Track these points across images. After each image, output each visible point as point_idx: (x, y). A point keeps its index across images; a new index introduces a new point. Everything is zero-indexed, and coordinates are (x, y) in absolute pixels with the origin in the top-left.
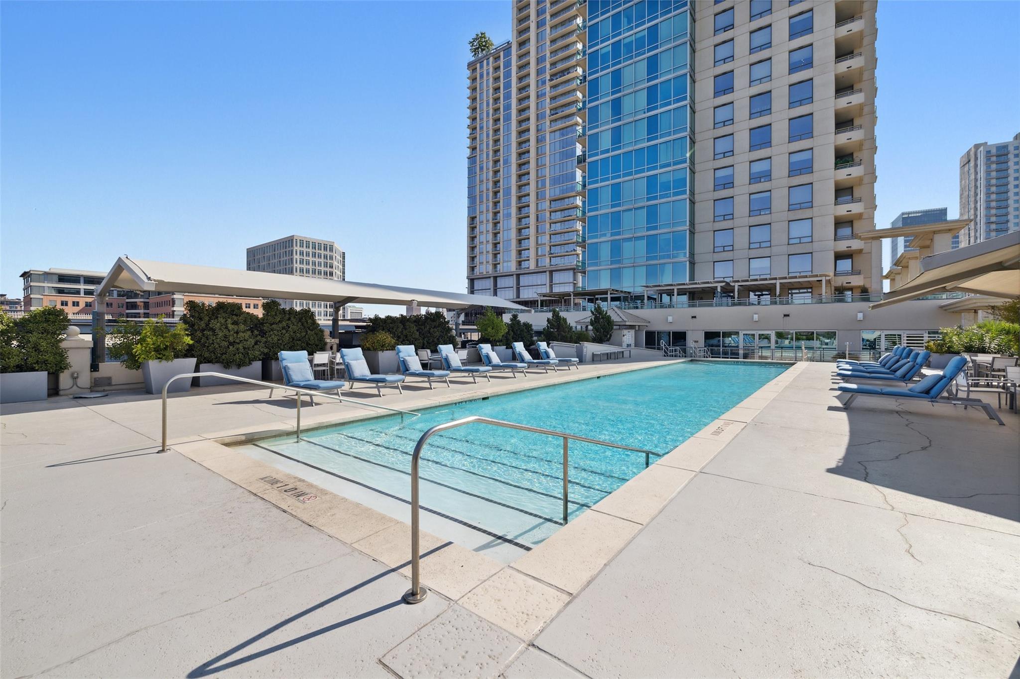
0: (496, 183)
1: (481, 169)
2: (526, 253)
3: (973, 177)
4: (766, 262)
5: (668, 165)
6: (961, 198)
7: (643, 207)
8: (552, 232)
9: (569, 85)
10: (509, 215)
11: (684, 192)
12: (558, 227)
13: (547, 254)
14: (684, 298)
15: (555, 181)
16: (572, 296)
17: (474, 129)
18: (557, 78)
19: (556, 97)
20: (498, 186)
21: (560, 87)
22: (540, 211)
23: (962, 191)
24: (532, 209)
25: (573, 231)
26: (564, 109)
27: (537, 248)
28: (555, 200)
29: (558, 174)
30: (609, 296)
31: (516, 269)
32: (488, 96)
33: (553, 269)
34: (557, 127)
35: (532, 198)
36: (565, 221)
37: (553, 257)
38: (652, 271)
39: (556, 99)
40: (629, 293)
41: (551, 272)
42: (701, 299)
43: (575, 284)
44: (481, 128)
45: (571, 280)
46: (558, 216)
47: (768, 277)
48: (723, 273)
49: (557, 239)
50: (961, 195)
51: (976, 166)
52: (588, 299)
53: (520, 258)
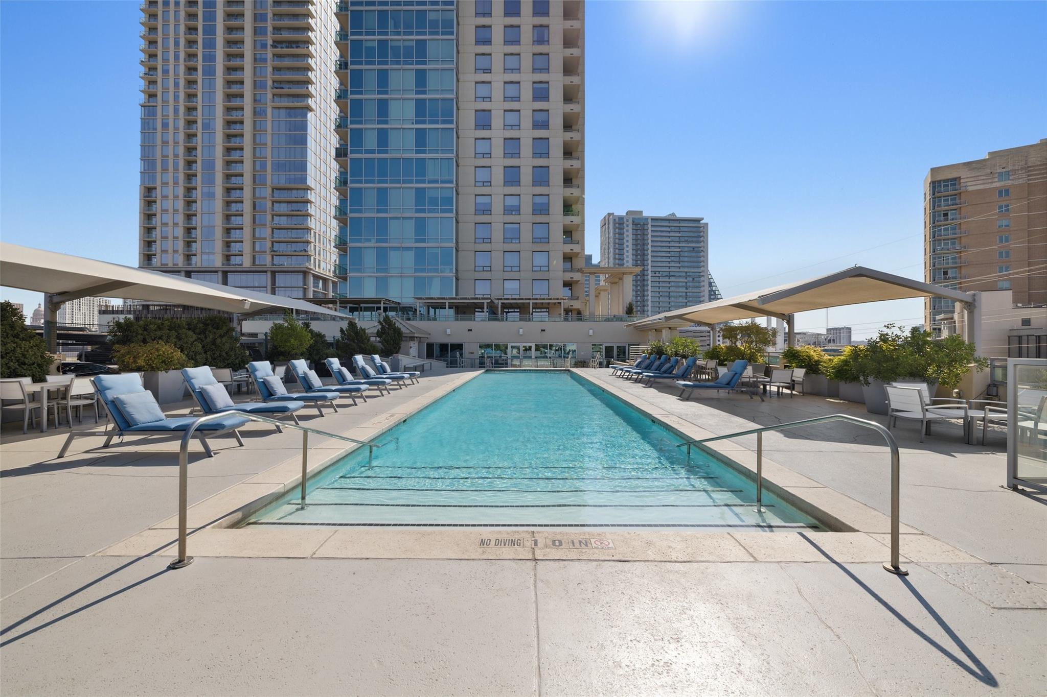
0: (190, 150)
1: (165, 126)
2: (238, 247)
3: (607, 236)
4: (515, 285)
5: (436, 181)
6: (601, 249)
7: (411, 218)
8: (275, 225)
9: (298, 61)
10: (211, 196)
11: (451, 211)
12: (283, 221)
13: (268, 251)
14: (452, 311)
15: (278, 166)
16: (338, 303)
17: (153, 69)
18: (283, 48)
19: (281, 68)
20: (194, 154)
21: (286, 59)
22: (258, 198)
23: (601, 244)
24: (247, 194)
25: (304, 229)
26: (291, 86)
27: (254, 243)
28: (280, 189)
29: (282, 159)
30: (382, 306)
31: (223, 265)
32: (176, 33)
33: (276, 269)
34: (283, 104)
35: (247, 180)
36: (292, 216)
37: (276, 255)
38: (420, 283)
39: (280, 70)
40: (399, 303)
41: (274, 273)
42: (464, 313)
43: (305, 289)
44: (166, 72)
45: (301, 284)
46: (283, 208)
47: (517, 297)
48: (482, 291)
49: (281, 235)
50: (601, 247)
51: (608, 227)
52: (350, 307)
53: (229, 251)
